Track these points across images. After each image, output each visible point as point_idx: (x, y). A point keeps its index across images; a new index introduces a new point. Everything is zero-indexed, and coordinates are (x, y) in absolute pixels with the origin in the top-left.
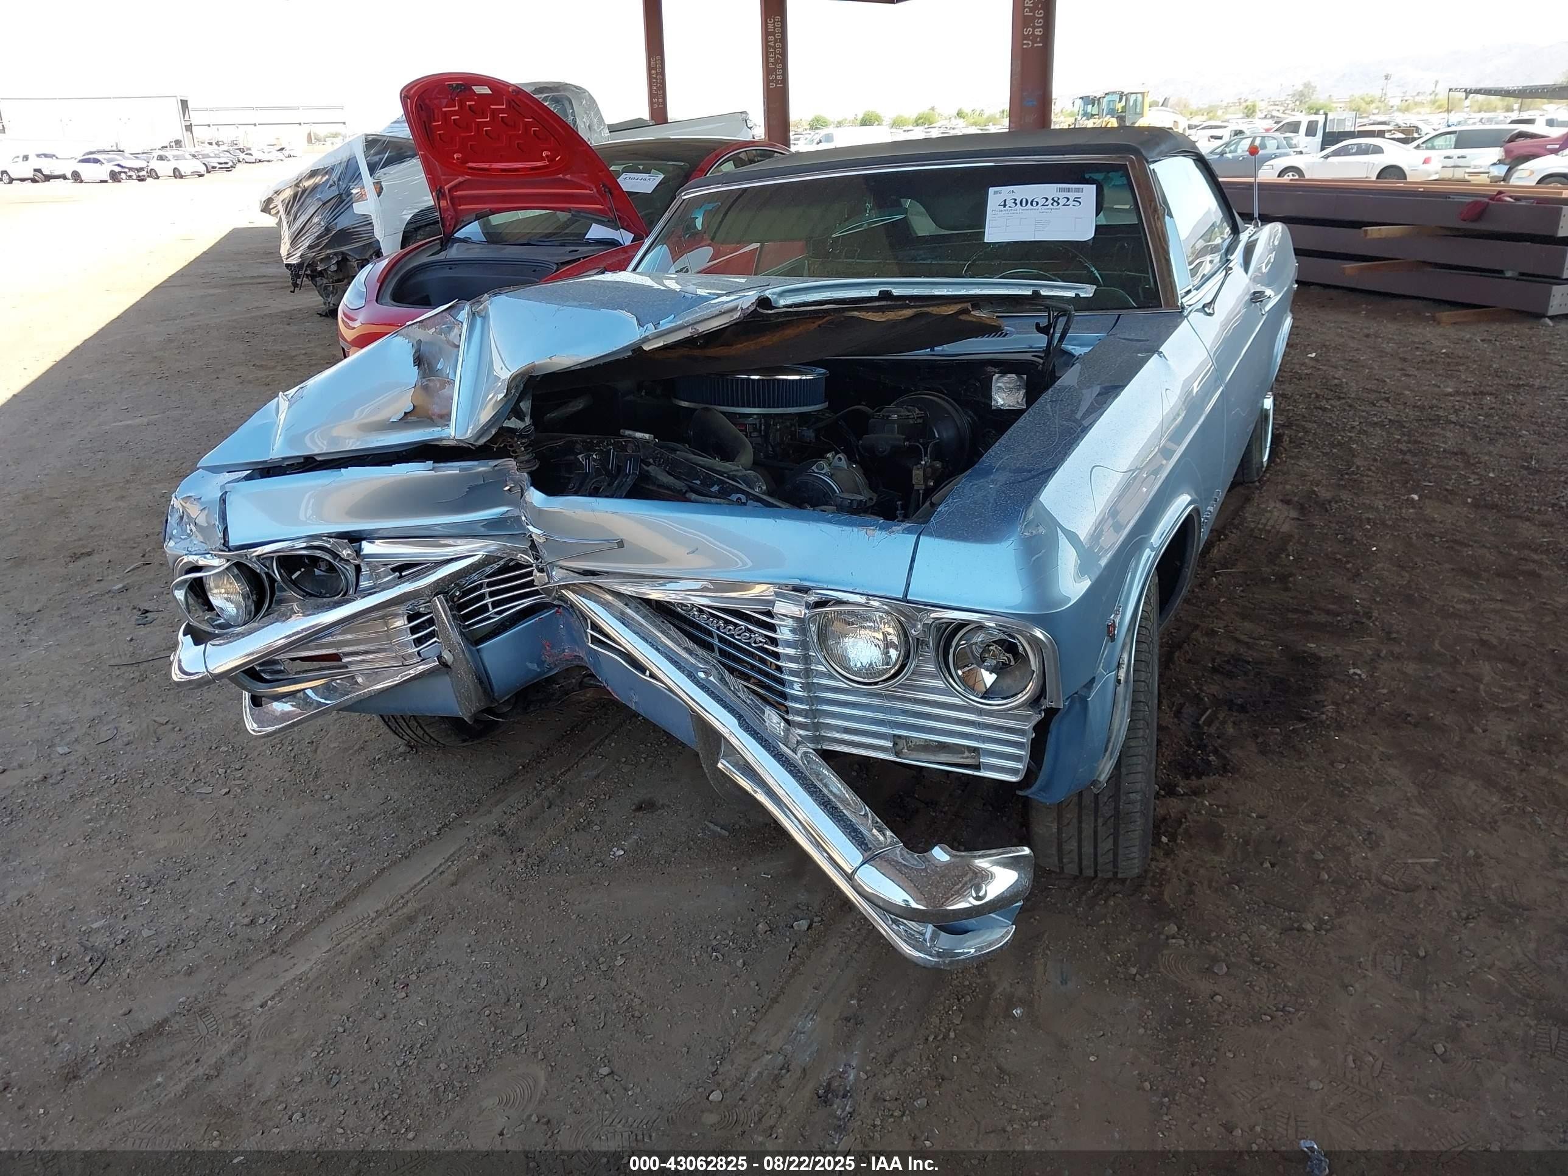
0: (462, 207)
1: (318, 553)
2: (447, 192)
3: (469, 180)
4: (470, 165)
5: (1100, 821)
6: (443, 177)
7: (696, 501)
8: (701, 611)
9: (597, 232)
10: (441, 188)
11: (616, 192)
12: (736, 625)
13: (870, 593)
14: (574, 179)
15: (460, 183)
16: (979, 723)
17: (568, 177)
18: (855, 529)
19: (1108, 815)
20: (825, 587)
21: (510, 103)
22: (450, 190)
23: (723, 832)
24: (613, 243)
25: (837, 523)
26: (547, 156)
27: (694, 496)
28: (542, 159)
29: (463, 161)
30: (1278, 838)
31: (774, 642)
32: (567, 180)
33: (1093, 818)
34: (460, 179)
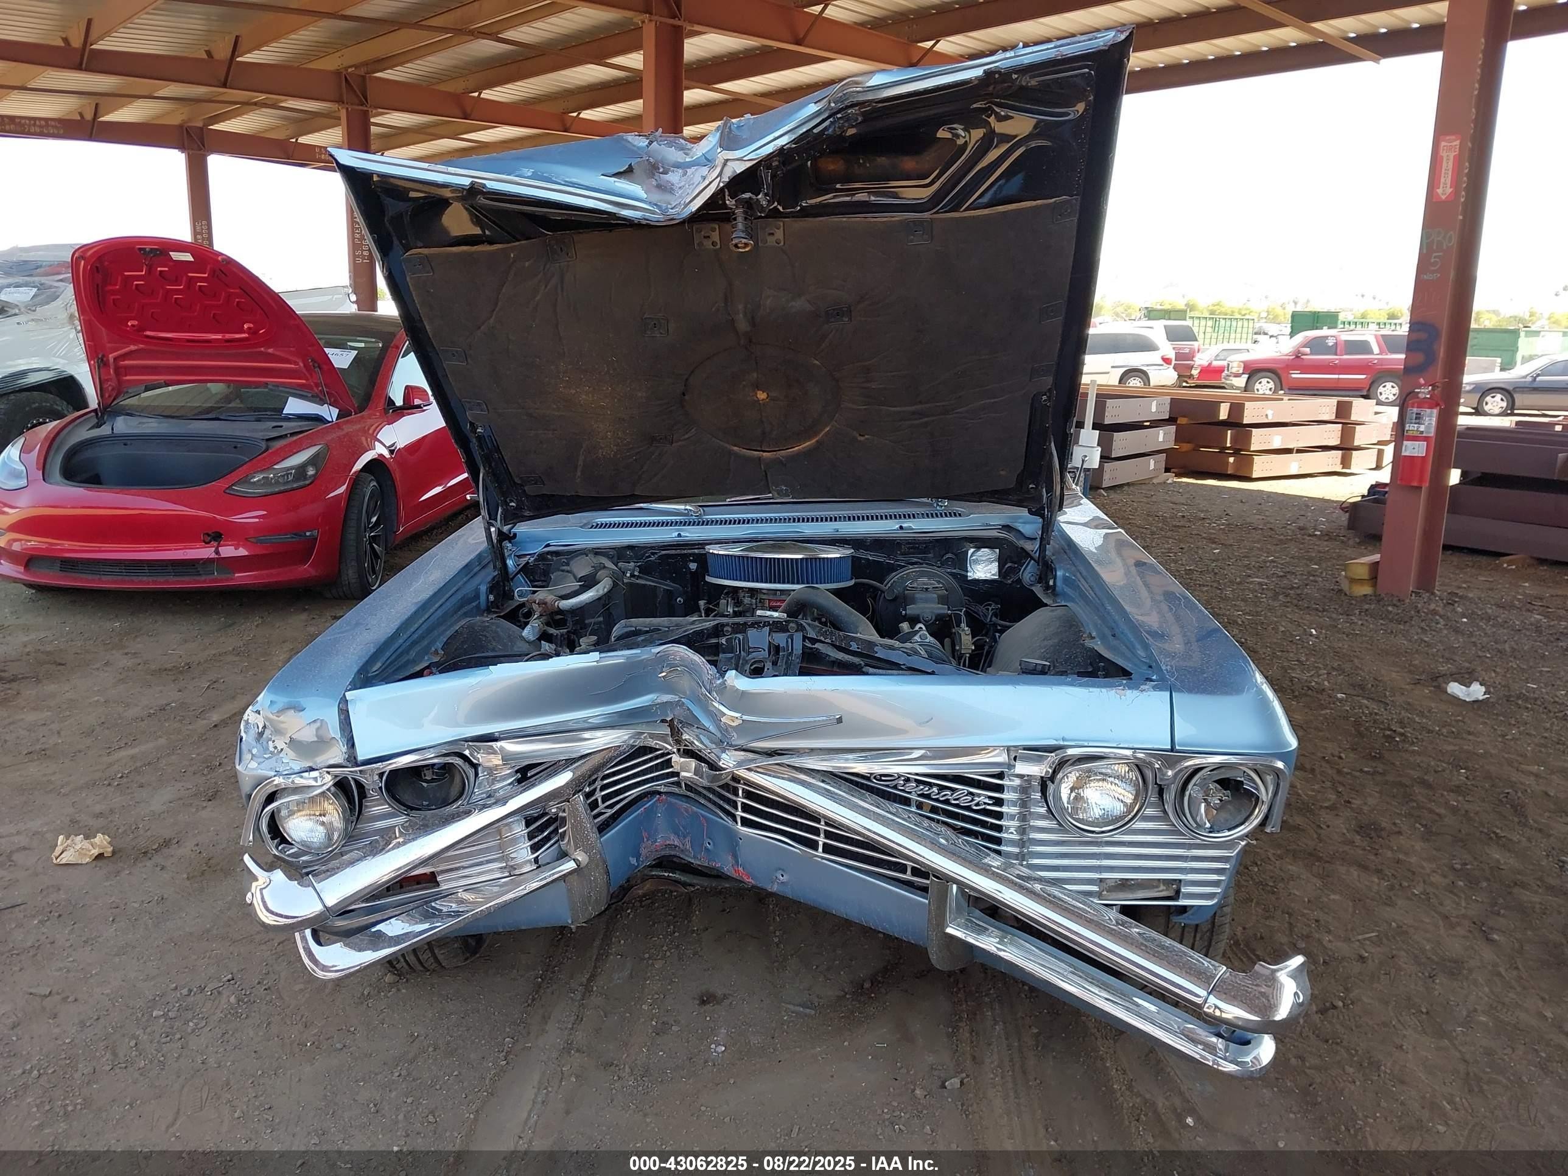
0: (128, 378)
1: (449, 760)
2: (111, 360)
3: (142, 349)
4: (148, 333)
5: (1198, 936)
6: (109, 345)
7: (875, 674)
8: (908, 780)
9: (295, 406)
10: (103, 356)
11: (325, 367)
12: (953, 790)
13: (1136, 746)
14: (278, 353)
15: (132, 352)
16: (1187, 857)
17: (270, 351)
18: (1104, 690)
19: (1205, 930)
20: (1086, 744)
21: (214, 271)
22: (115, 359)
23: (808, 1011)
24: (318, 419)
25: (1080, 685)
26: (249, 328)
27: (871, 670)
28: (243, 332)
29: (140, 329)
30: (1259, 935)
31: (999, 802)
32: (269, 354)
33: (1193, 935)
34: (133, 348)
